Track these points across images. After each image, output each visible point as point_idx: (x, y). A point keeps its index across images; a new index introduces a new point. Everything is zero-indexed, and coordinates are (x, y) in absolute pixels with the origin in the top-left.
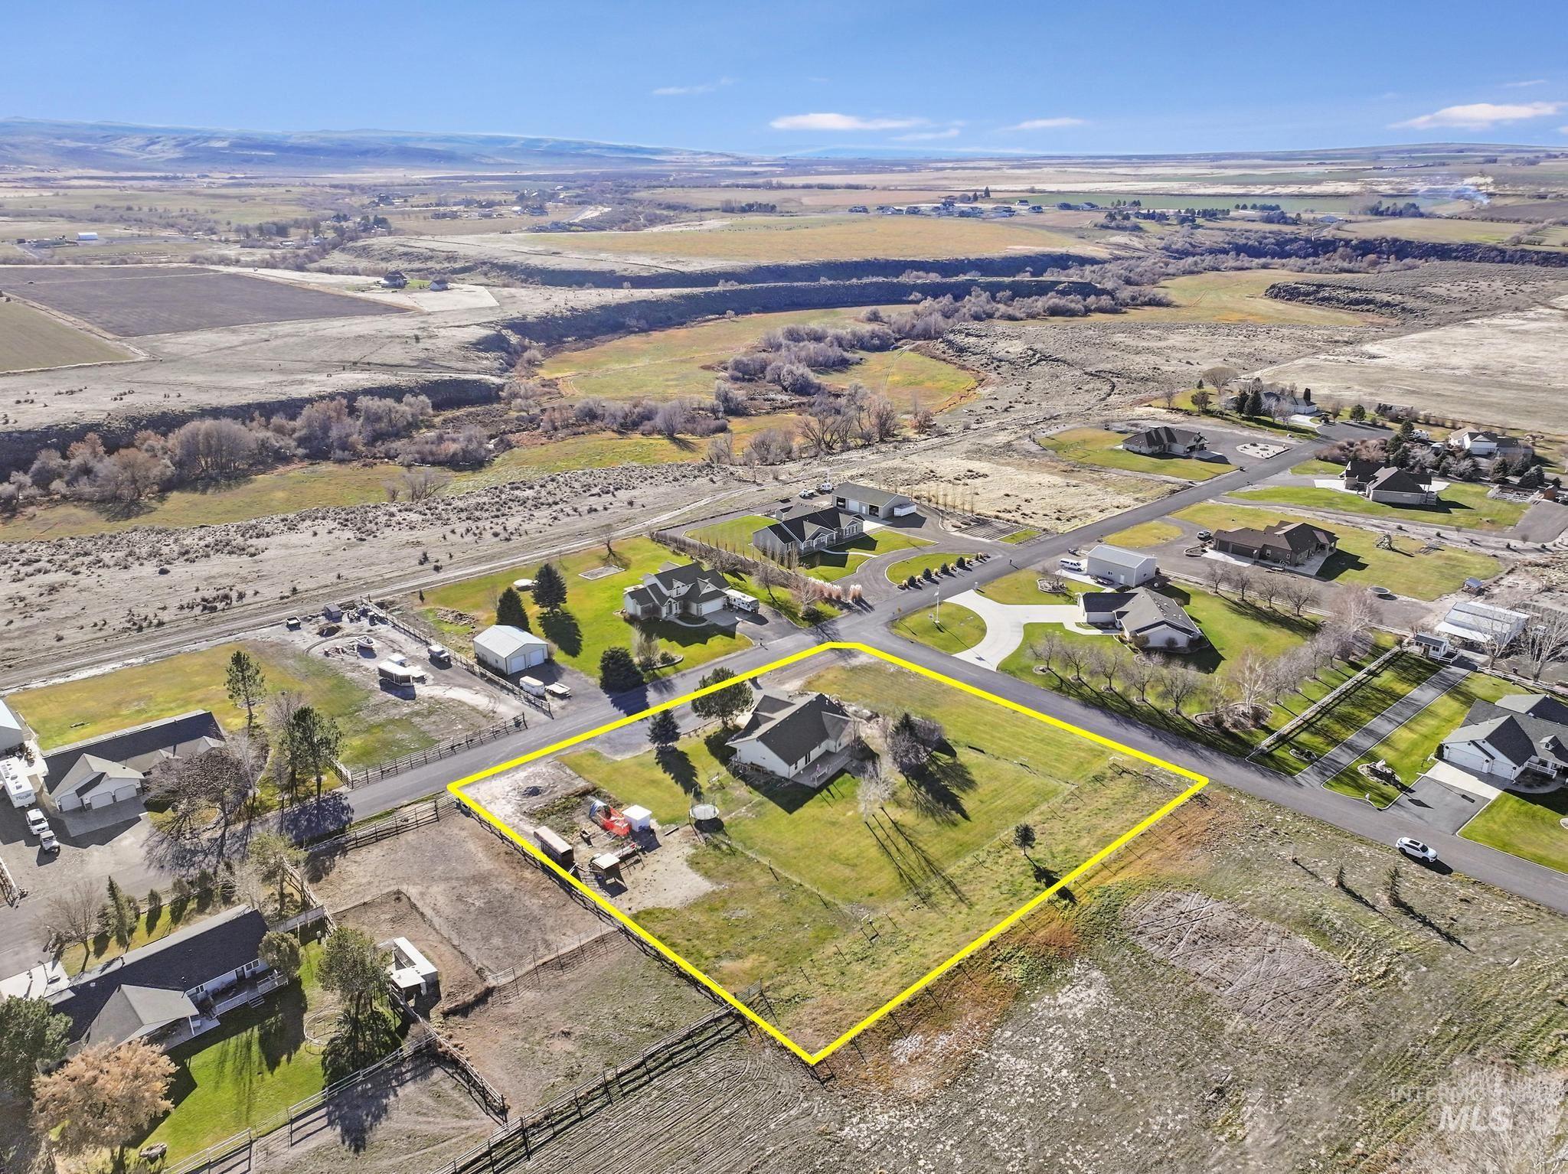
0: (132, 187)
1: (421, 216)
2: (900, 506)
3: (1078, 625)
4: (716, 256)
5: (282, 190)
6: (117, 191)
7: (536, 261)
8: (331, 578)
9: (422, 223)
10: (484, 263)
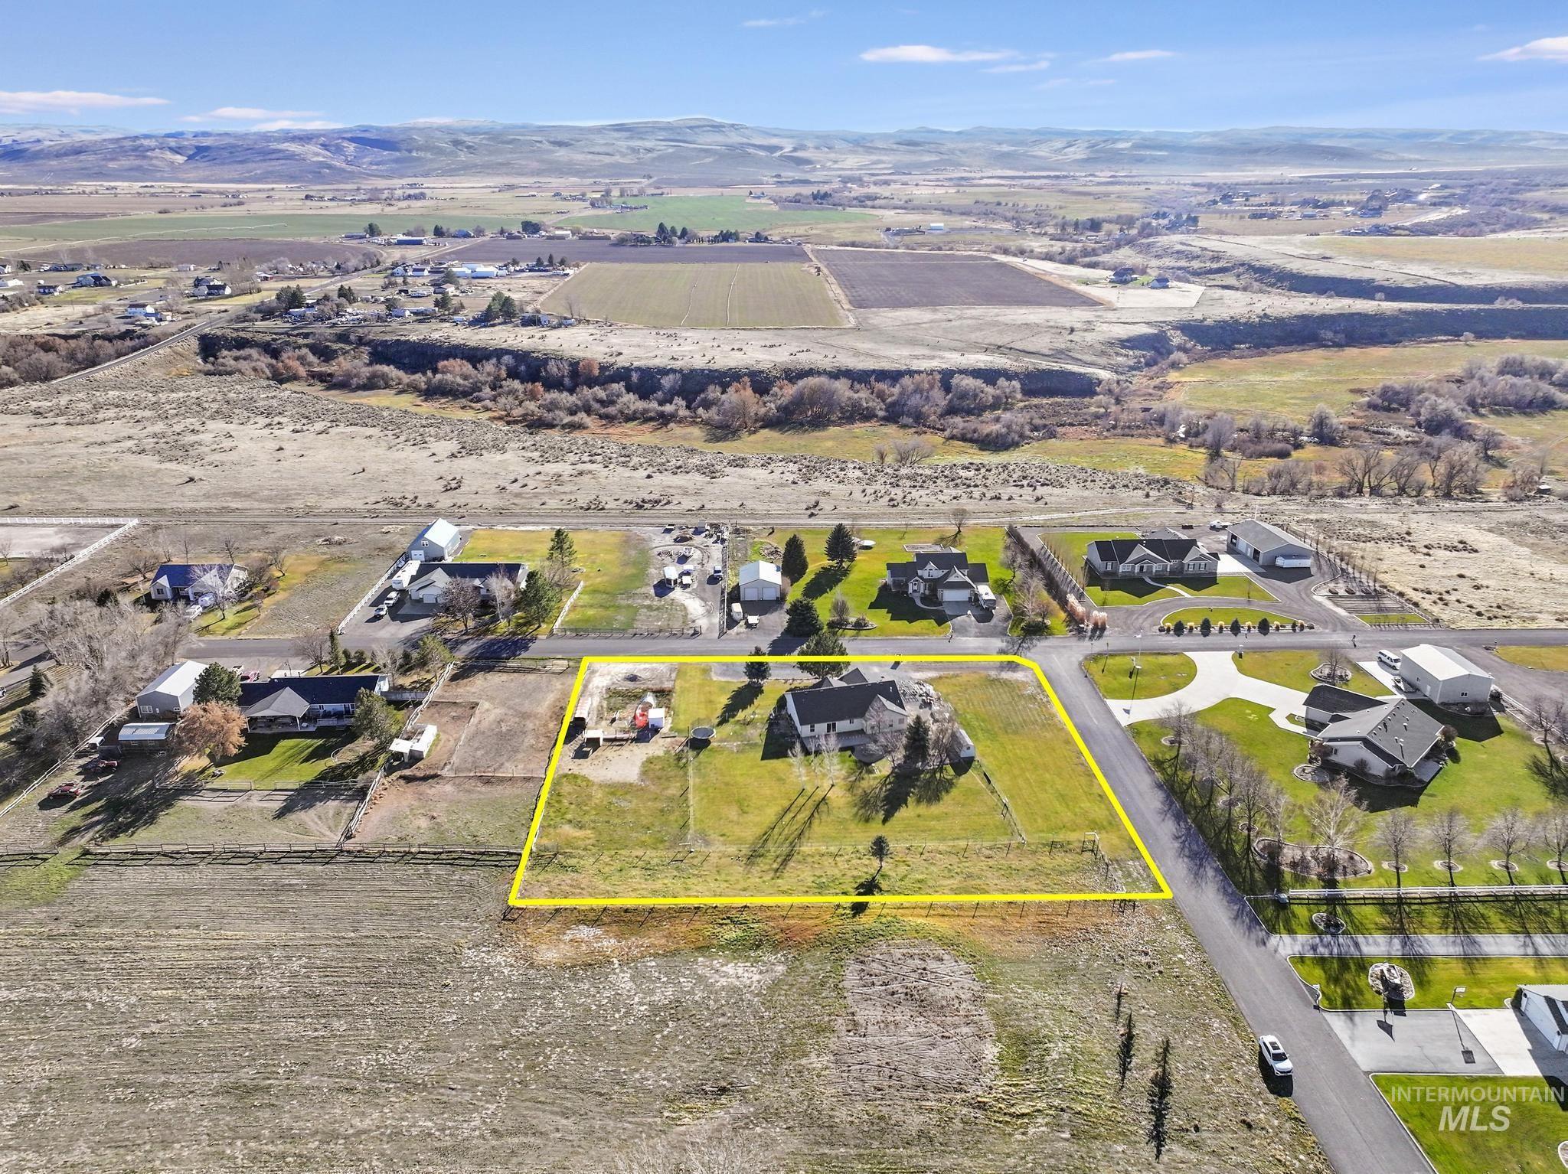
0: (1021, 186)
1: (1237, 216)
2: (1287, 557)
3: (1291, 718)
4: (1524, 269)
5: (1143, 187)
6: (1006, 189)
7: (1295, 266)
8: (736, 504)
9: (1235, 221)
10: (1243, 265)
